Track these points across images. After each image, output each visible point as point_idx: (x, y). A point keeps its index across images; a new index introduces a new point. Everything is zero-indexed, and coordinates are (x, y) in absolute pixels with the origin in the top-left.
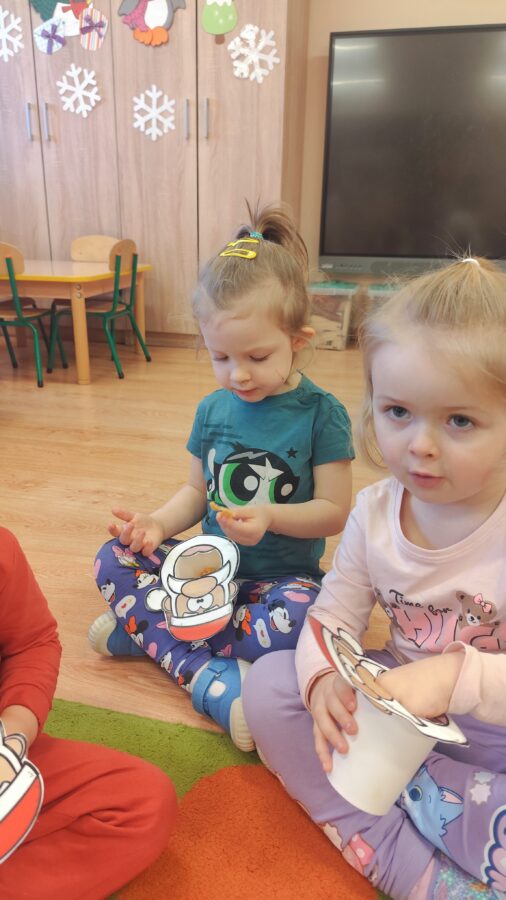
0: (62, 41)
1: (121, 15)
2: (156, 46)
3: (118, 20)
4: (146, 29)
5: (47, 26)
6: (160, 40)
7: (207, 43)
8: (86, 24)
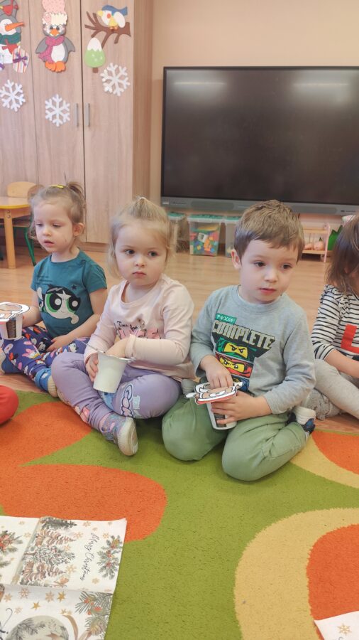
1: (37, 53)
2: (58, 72)
4: (52, 62)
6: (61, 69)
7: (88, 72)
8: (16, 57)
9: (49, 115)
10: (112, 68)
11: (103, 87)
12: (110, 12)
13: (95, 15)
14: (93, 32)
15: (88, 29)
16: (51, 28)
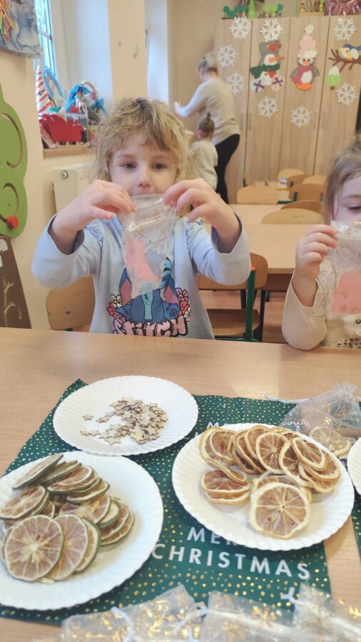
0: (263, 87)
1: (291, 77)
2: (305, 90)
3: (289, 80)
4: (301, 83)
5: (257, 81)
6: (307, 89)
7: (327, 89)
8: (275, 81)
9: (294, 120)
10: (345, 87)
11: (338, 99)
12: (348, 49)
13: (337, 51)
14: (334, 62)
15: (330, 61)
16: (304, 60)
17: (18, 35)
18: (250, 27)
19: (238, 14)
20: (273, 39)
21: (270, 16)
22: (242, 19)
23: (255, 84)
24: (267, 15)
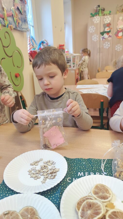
0: (105, 38)
3: (114, 36)
8: (109, 36)
17: (21, 25)
18: (100, 19)
19: (95, 15)
20: (108, 23)
21: (107, 15)
22: (97, 17)
23: (102, 38)
24: (106, 15)
